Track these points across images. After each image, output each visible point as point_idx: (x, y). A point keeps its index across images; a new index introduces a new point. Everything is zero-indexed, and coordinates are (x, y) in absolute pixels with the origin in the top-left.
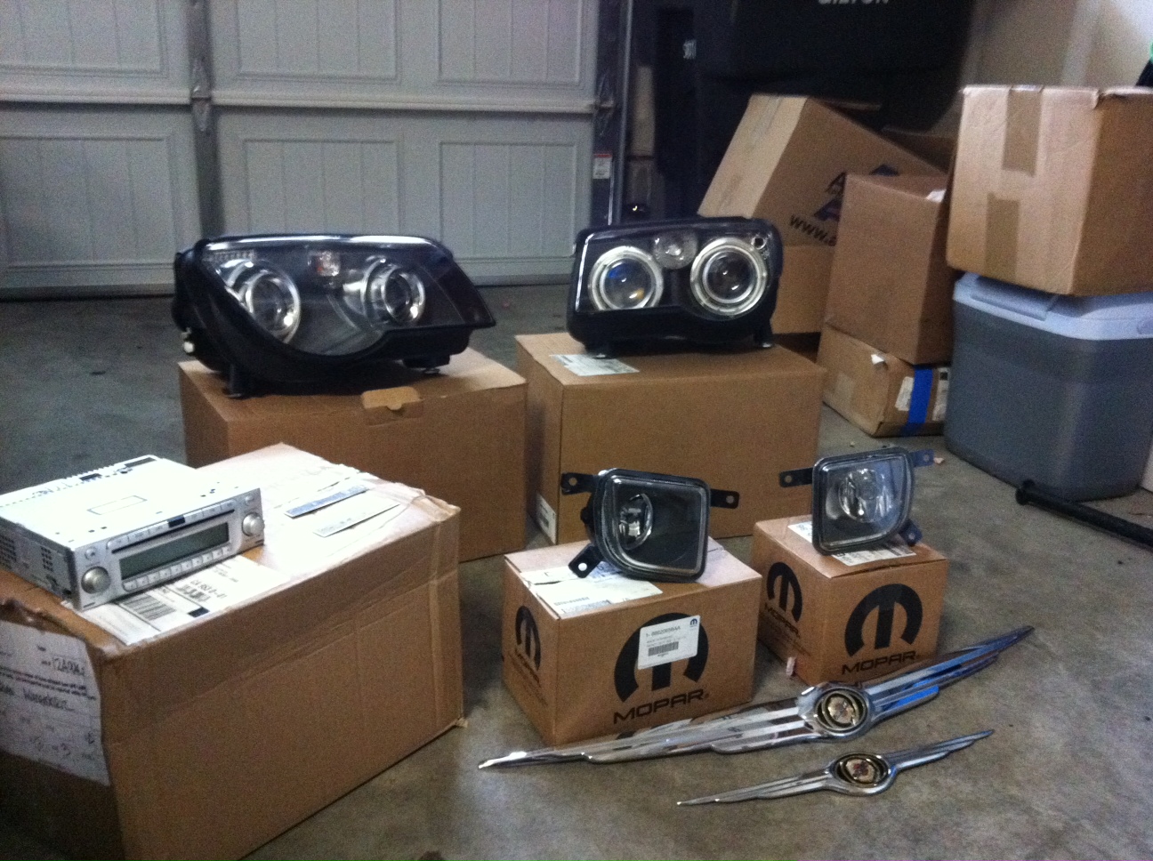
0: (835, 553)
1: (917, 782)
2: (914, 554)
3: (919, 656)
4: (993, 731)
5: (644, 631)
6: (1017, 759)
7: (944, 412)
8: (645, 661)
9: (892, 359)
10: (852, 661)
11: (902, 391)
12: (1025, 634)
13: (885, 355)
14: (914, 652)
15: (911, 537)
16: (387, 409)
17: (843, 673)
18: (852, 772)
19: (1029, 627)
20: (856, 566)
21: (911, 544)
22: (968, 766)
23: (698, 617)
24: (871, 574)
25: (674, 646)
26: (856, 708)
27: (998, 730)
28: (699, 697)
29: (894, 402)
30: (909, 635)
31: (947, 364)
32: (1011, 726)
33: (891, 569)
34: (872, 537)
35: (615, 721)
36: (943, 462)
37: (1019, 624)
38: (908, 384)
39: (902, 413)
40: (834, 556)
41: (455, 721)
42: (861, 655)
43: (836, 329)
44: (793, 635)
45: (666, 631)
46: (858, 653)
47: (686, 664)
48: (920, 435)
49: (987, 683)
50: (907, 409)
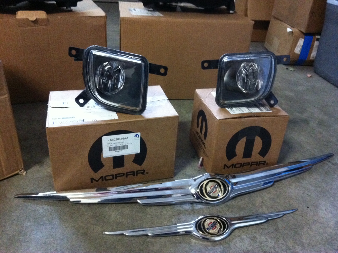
0: (228, 107)
1: (244, 237)
2: (271, 111)
3: (267, 164)
4: (297, 210)
5: (104, 138)
6: (306, 228)
7: (315, 56)
8: (107, 153)
9: (295, 30)
10: (229, 163)
11: (298, 44)
12: (329, 157)
13: (293, 28)
14: (265, 162)
15: (272, 102)
16: (28, 19)
17: (224, 168)
18: (206, 226)
19: (332, 154)
20: (236, 115)
21: (272, 106)
22: (277, 230)
23: (139, 134)
24: (243, 120)
25: (125, 147)
26: (222, 189)
27: (299, 209)
28: (143, 173)
29: (294, 49)
30: (263, 152)
31: (319, 34)
32: (308, 207)
33: (255, 118)
34: (249, 100)
35: (92, 182)
36: (311, 76)
37: (327, 152)
38: (301, 42)
39: (297, 54)
40: (227, 109)
41: (18, 171)
42: (235, 160)
43: (276, 19)
44: (203, 146)
45: (119, 139)
46: (233, 159)
47: (134, 157)
48: (304, 65)
49: (301, 181)
50: (299, 53)
